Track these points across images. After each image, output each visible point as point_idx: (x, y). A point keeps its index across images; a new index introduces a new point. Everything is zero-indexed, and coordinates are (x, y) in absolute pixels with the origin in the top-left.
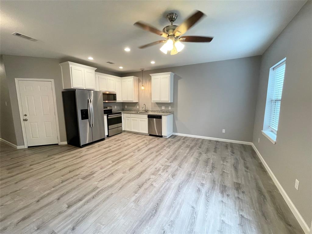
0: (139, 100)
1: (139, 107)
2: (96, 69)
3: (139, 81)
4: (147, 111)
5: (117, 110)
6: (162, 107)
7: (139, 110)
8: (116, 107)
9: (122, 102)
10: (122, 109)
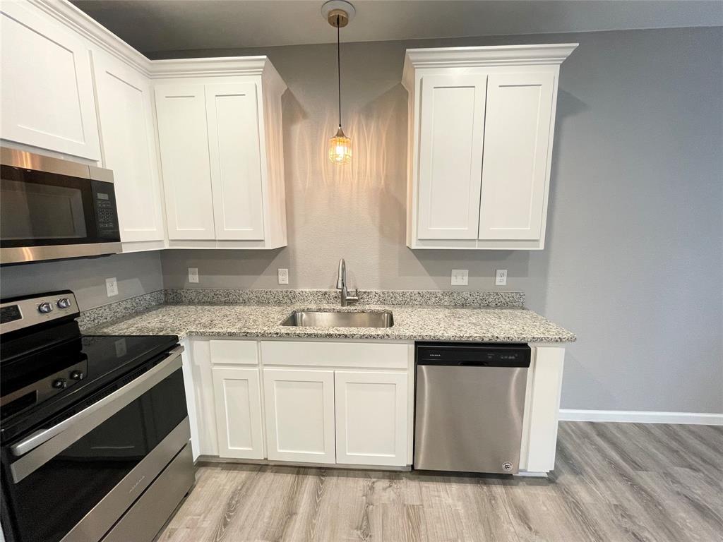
1: (292, 276)
5: (124, 305)
6: (454, 272)
7: (294, 298)
8: (112, 288)
9: (167, 247)
10: (166, 295)
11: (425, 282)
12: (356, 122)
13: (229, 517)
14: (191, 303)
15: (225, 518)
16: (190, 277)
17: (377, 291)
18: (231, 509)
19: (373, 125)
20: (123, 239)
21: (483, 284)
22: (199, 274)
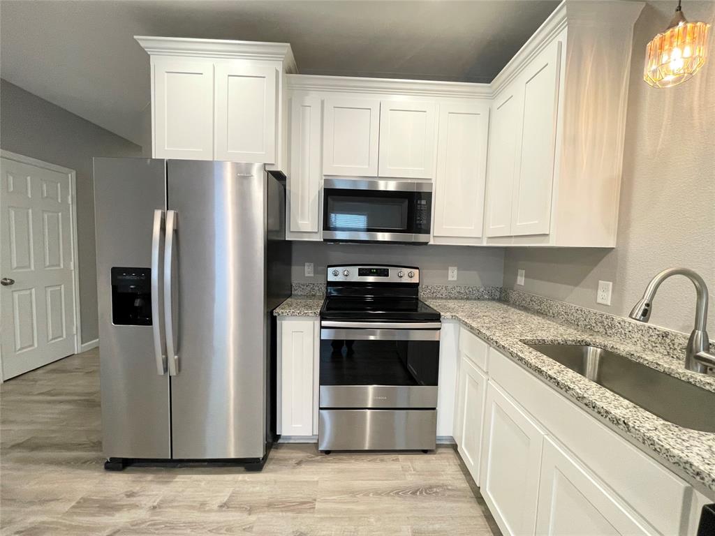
1: (618, 292)
5: (458, 289)
7: (611, 328)
8: (453, 274)
13: (421, 493)
14: (515, 305)
15: (419, 490)
16: (519, 278)
18: (428, 491)
20: (433, 233)
22: (525, 277)
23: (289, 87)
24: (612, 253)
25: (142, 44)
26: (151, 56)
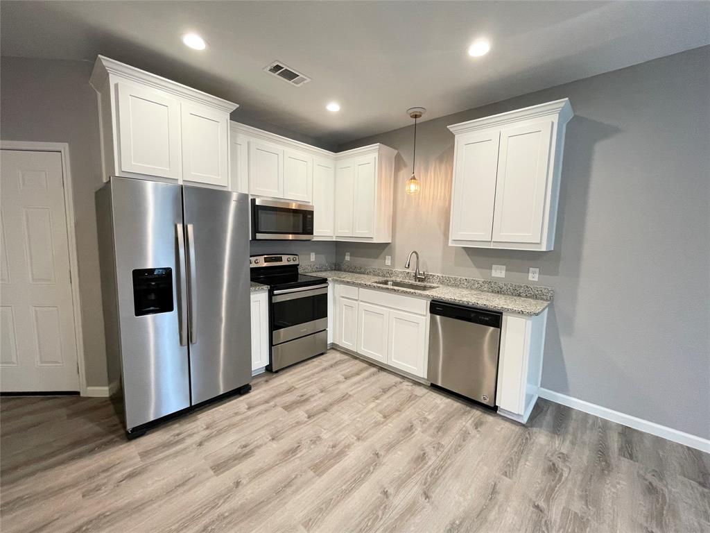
0: (393, 236)
1: (393, 260)
2: (234, 106)
3: (399, 163)
4: (421, 280)
5: (316, 266)
6: (494, 266)
8: (313, 257)
9: (334, 240)
10: (335, 266)
11: (472, 272)
12: (433, 167)
14: (345, 271)
16: (346, 257)
17: (439, 275)
18: (336, 364)
19: (443, 167)
20: (314, 234)
21: (517, 278)
22: (350, 256)
23: (233, 131)
24: (389, 246)
25: (104, 63)
26: (110, 75)
